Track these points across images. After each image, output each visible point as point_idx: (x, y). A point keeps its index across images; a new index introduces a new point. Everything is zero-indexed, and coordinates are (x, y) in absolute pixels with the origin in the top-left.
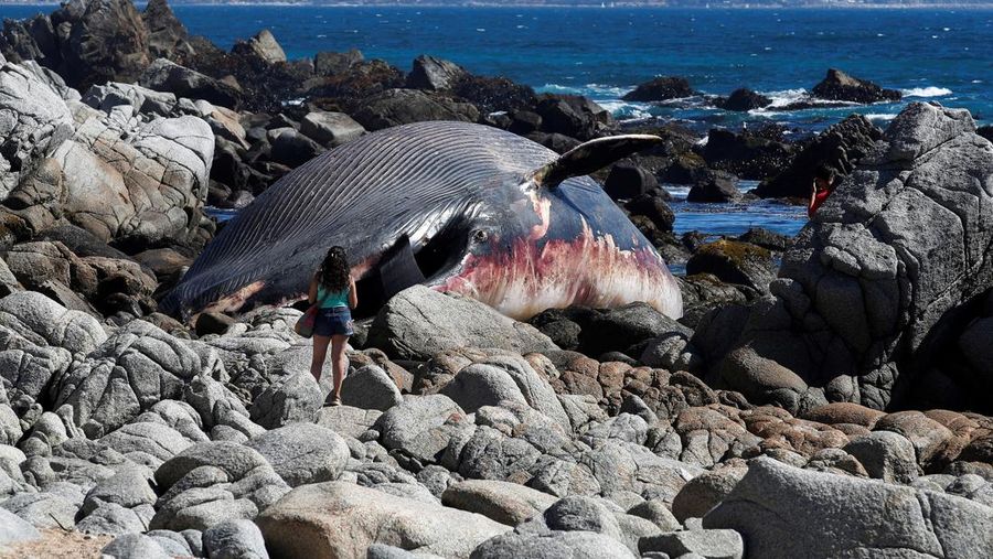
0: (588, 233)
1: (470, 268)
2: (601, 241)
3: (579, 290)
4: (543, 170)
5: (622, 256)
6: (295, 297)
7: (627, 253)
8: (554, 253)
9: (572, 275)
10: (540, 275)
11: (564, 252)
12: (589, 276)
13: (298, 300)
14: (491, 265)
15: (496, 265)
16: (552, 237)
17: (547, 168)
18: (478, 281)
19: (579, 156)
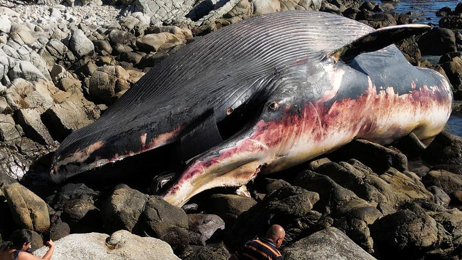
0: (372, 89)
1: (261, 132)
2: (382, 94)
3: (362, 127)
4: (340, 50)
5: (400, 99)
6: (125, 154)
7: (404, 96)
8: (340, 109)
9: (355, 119)
10: (326, 125)
11: (350, 106)
12: (371, 117)
13: (127, 156)
14: (281, 126)
15: (286, 125)
16: (340, 98)
17: (343, 49)
18: (267, 139)
19: (368, 40)
